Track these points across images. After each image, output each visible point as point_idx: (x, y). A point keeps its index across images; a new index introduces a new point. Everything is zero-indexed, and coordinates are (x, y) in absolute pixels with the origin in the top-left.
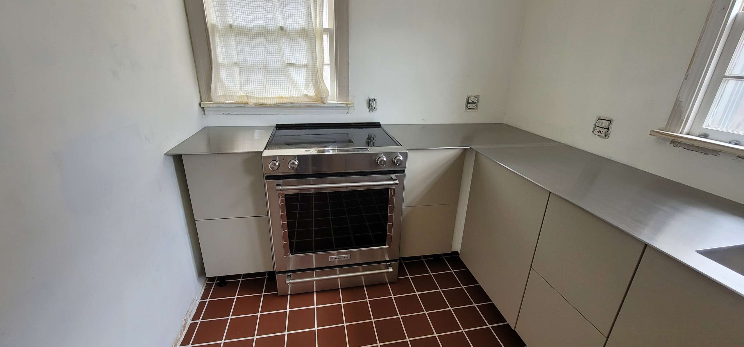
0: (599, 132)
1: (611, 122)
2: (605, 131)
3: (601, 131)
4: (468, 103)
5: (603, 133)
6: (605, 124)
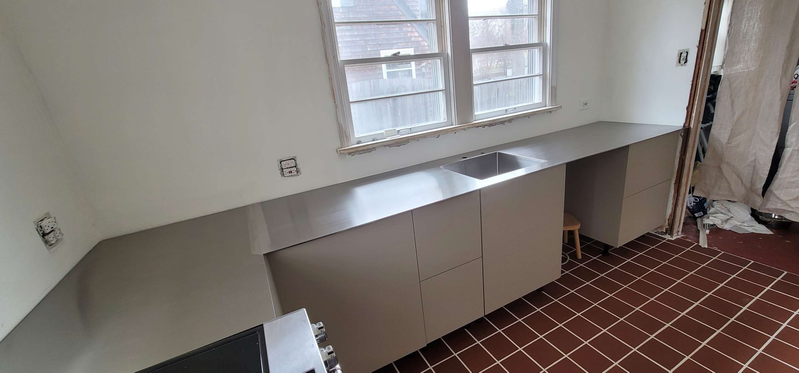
0: (290, 173)
1: (295, 160)
2: (295, 169)
3: (291, 171)
4: (44, 235)
5: (294, 171)
6: (292, 163)
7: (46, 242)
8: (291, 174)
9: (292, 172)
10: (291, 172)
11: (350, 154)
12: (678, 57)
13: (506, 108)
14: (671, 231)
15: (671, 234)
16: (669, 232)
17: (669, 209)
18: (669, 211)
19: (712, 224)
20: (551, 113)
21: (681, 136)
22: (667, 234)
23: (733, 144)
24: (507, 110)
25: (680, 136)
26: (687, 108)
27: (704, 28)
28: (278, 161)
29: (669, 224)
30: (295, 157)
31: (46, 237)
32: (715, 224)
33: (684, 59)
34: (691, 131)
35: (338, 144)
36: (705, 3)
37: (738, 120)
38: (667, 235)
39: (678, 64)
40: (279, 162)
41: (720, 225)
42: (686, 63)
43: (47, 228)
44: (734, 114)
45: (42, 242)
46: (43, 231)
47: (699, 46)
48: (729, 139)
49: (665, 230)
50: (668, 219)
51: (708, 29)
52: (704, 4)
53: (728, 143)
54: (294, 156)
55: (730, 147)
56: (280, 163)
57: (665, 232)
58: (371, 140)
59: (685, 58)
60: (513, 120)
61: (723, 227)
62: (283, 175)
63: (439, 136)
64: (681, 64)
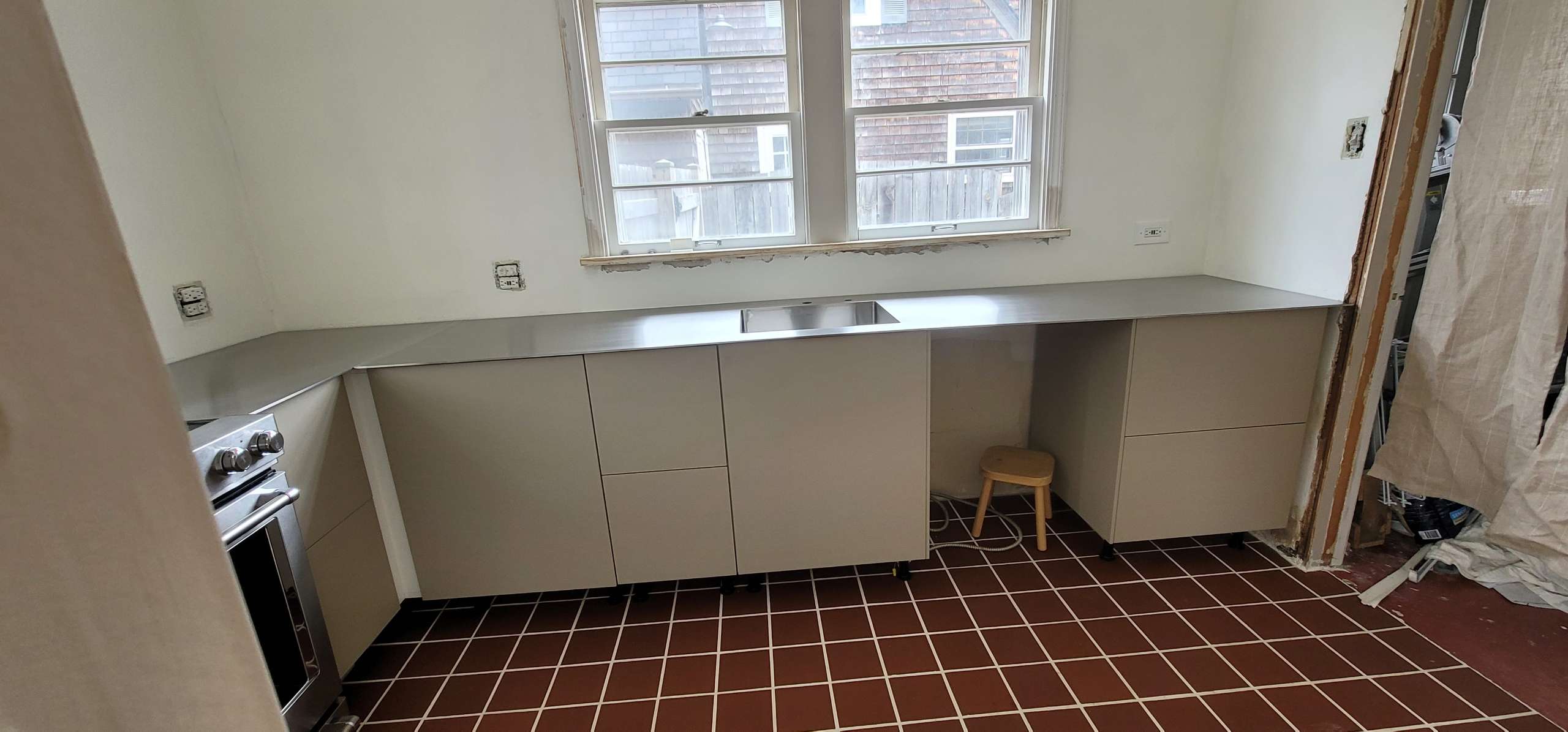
0: (508, 285)
1: (517, 266)
2: (516, 279)
4: (183, 303)
5: (514, 283)
6: (512, 270)
7: (183, 312)
8: (510, 287)
9: (512, 283)
10: (509, 283)
11: (603, 267)
12: (1346, 136)
13: (933, 223)
14: (1304, 552)
15: (1305, 557)
16: (1301, 552)
17: (1305, 495)
18: (1304, 502)
19: (1449, 564)
20: (1047, 242)
21: (1340, 325)
22: (1298, 555)
23: (1462, 358)
24: (933, 227)
25: (1337, 325)
26: (1355, 259)
27: (1399, 69)
28: (493, 264)
29: (1302, 534)
30: (519, 262)
31: (185, 306)
32: (1455, 564)
33: (1356, 140)
34: (1358, 314)
35: (584, 251)
36: (1406, 8)
37: (1471, 300)
38: (1298, 558)
39: (1344, 152)
40: (495, 266)
41: (1467, 570)
42: (1360, 152)
43: (187, 296)
44: (1463, 283)
45: (178, 310)
46: (182, 298)
47: (1388, 111)
48: (1448, 347)
49: (1294, 546)
50: (1301, 520)
51: (1408, 72)
52: (1403, 9)
53: (1445, 355)
54: (517, 260)
55: (1452, 365)
56: (496, 268)
57: (1294, 549)
58: (647, 251)
59: (1359, 138)
60: (945, 247)
61: (1476, 577)
62: (498, 286)
63: (771, 259)
64: (1349, 153)
